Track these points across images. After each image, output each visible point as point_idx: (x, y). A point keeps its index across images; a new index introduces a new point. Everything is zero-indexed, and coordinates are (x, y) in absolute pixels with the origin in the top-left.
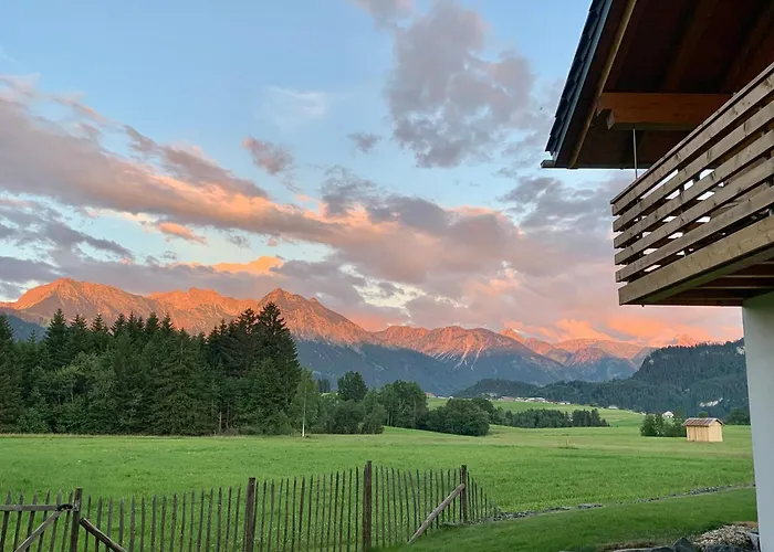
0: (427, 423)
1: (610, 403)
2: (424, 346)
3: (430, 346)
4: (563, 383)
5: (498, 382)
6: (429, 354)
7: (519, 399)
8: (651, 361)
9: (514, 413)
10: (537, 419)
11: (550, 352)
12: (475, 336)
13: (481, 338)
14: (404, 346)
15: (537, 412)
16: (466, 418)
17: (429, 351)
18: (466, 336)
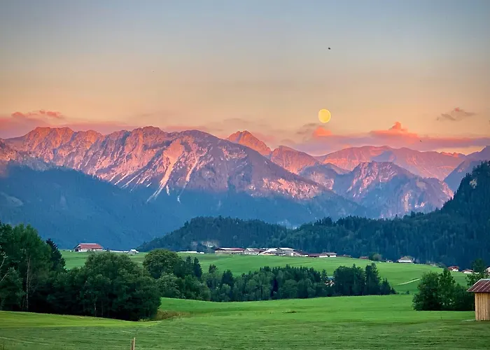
0: (50, 298)
1: (404, 254)
2: (93, 163)
3: (105, 163)
4: (328, 221)
5: (220, 222)
6: (103, 176)
7: (250, 251)
8: (474, 183)
9: (235, 275)
10: (275, 284)
11: (310, 170)
12: (185, 144)
13: (194, 147)
14: (60, 163)
15: (276, 271)
16: (119, 287)
17: (102, 171)
18: (168, 144)
